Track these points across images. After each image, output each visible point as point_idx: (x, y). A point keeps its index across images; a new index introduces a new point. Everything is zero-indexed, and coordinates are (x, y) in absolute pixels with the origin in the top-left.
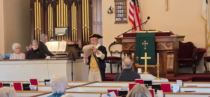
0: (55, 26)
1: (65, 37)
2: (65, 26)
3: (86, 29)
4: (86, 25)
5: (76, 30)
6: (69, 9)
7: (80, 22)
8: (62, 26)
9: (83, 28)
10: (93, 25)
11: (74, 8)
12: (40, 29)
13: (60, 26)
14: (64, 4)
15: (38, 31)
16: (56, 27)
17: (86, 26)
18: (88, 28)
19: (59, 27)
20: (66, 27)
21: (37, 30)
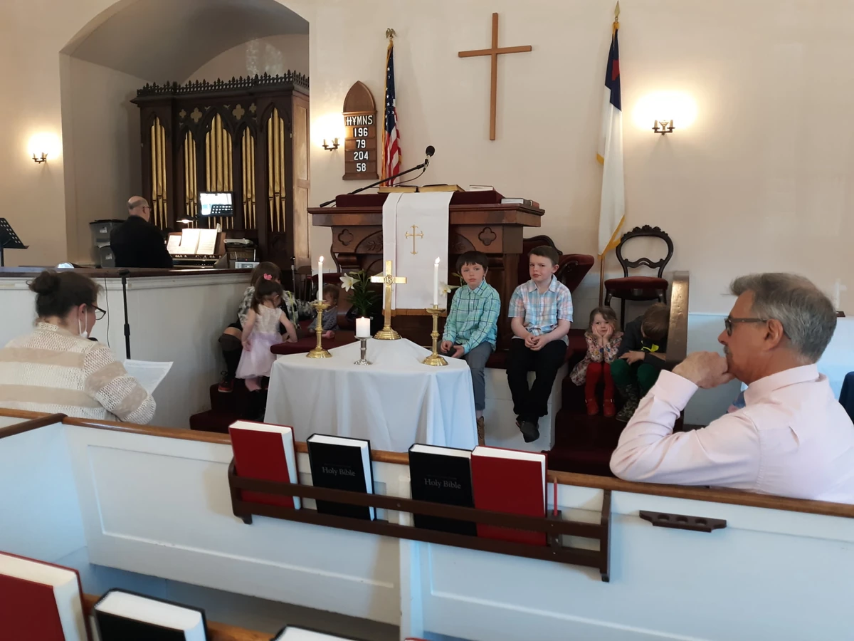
1: (227, 218)
2: (226, 189)
3: (277, 199)
4: (276, 185)
5: (254, 200)
6: (237, 145)
8: (220, 187)
9: (271, 194)
10: (295, 187)
11: (248, 143)
12: (165, 197)
13: (214, 190)
14: (225, 131)
15: (160, 201)
16: (205, 191)
17: (277, 190)
18: (283, 195)
19: (211, 192)
20: (229, 192)
21: (157, 199)
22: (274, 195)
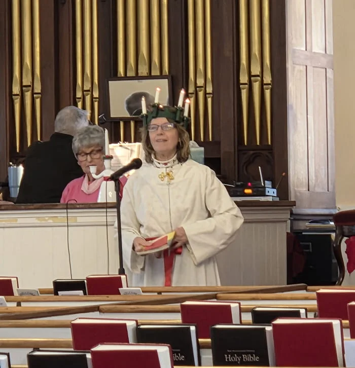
0: (109, 71)
2: (156, 72)
3: (256, 86)
5: (209, 89)
7: (228, 53)
8: (143, 71)
9: (244, 79)
10: (289, 65)
12: (38, 89)
13: (131, 73)
15: (28, 95)
16: (115, 76)
17: (256, 70)
18: (268, 79)
19: (126, 78)
20: (161, 76)
21: (22, 92)
22: (250, 81)
